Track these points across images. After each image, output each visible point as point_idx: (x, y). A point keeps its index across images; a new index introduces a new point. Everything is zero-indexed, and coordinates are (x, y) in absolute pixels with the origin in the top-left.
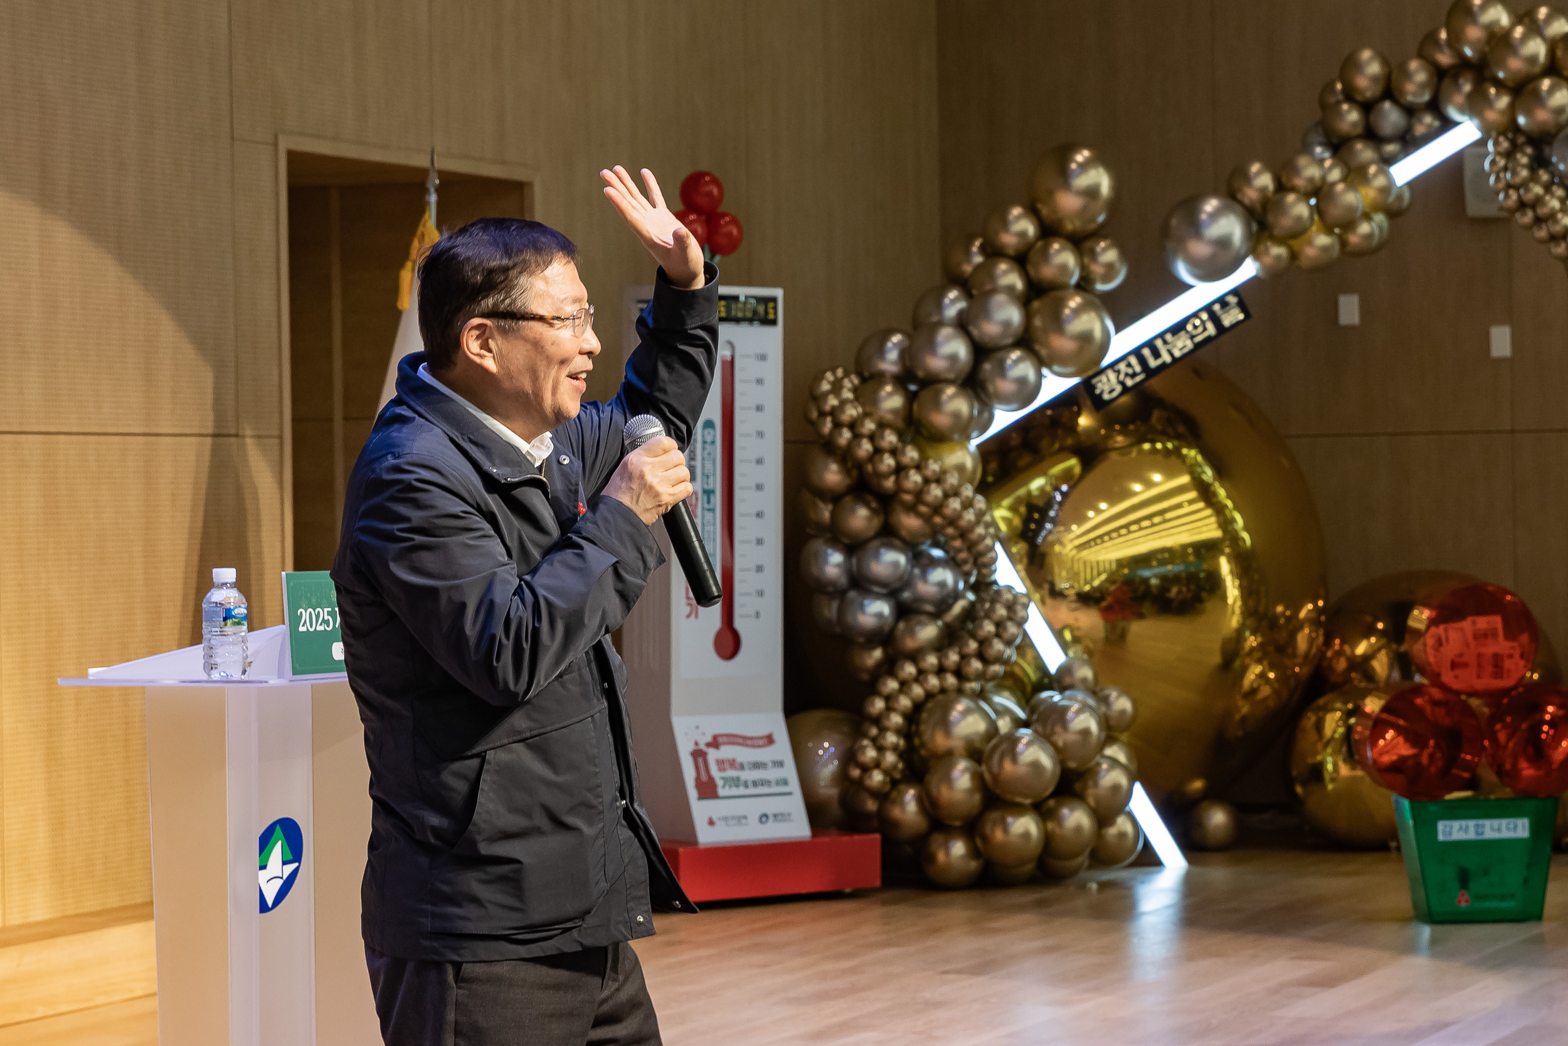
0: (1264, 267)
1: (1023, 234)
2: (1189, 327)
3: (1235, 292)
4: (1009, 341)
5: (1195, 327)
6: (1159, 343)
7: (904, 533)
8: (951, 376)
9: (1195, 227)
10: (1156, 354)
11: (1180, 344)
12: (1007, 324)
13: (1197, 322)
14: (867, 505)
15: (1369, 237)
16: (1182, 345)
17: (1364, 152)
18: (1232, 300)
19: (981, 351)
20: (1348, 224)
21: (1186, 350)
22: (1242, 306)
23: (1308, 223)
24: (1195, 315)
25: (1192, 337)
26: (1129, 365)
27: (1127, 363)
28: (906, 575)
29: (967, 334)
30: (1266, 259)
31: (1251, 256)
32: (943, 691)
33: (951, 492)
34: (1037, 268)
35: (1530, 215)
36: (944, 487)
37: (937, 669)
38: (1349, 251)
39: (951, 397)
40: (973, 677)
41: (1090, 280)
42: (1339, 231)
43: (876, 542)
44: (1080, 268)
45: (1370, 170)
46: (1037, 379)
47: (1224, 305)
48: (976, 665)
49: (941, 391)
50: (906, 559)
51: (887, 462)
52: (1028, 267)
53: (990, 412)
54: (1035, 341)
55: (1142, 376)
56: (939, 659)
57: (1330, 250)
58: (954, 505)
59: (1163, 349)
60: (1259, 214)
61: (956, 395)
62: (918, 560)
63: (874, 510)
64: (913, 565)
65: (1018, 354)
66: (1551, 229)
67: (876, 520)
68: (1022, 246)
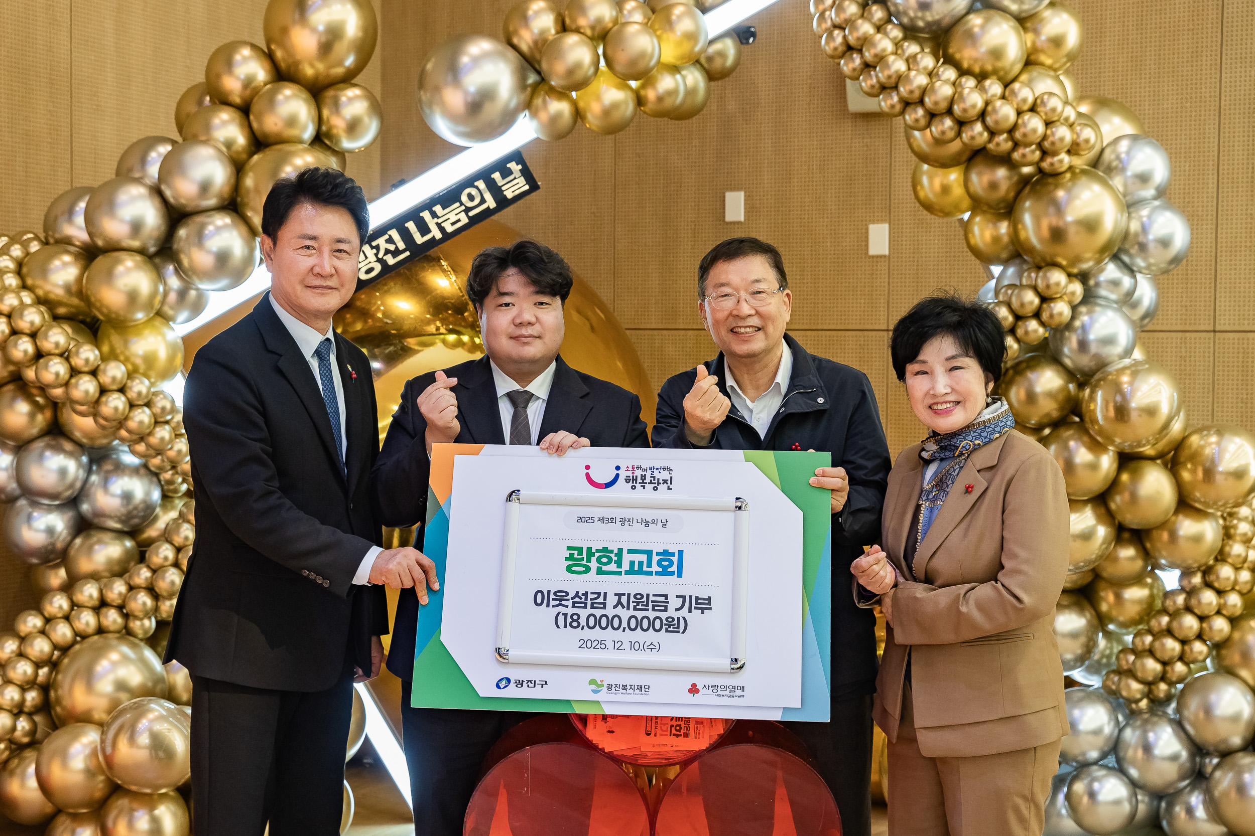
1: (250, 80)
2: (464, 198)
3: (517, 156)
4: (212, 202)
5: (471, 198)
6: (426, 215)
7: (78, 435)
8: (136, 244)
9: (454, 71)
10: (424, 229)
11: (453, 218)
14: (29, 398)
15: (673, 93)
16: (455, 219)
18: (513, 166)
19: (176, 216)
20: (646, 76)
21: (459, 225)
22: (526, 173)
23: (592, 70)
24: (469, 182)
25: (467, 210)
26: (390, 241)
27: (387, 237)
28: (78, 485)
29: (157, 191)
30: (544, 116)
31: (527, 112)
32: (101, 630)
33: (115, 387)
34: (259, 118)
35: (857, 61)
36: (101, 381)
37: (96, 603)
38: (649, 107)
39: (128, 270)
40: (141, 615)
41: (329, 135)
42: (634, 84)
43: (39, 444)
44: (316, 120)
45: (678, 11)
46: (246, 251)
47: (506, 173)
48: (143, 599)
49: (118, 261)
50: (80, 465)
51: (24, 347)
52: (251, 117)
53: (197, 289)
54: (245, 205)
55: (408, 253)
56: (101, 591)
57: (623, 108)
58: (115, 403)
59: (431, 223)
60: (539, 63)
61: (137, 267)
62: (100, 466)
63: (37, 407)
64: (89, 472)
65: (223, 220)
66: (881, 75)
67: (40, 418)
68: (248, 92)
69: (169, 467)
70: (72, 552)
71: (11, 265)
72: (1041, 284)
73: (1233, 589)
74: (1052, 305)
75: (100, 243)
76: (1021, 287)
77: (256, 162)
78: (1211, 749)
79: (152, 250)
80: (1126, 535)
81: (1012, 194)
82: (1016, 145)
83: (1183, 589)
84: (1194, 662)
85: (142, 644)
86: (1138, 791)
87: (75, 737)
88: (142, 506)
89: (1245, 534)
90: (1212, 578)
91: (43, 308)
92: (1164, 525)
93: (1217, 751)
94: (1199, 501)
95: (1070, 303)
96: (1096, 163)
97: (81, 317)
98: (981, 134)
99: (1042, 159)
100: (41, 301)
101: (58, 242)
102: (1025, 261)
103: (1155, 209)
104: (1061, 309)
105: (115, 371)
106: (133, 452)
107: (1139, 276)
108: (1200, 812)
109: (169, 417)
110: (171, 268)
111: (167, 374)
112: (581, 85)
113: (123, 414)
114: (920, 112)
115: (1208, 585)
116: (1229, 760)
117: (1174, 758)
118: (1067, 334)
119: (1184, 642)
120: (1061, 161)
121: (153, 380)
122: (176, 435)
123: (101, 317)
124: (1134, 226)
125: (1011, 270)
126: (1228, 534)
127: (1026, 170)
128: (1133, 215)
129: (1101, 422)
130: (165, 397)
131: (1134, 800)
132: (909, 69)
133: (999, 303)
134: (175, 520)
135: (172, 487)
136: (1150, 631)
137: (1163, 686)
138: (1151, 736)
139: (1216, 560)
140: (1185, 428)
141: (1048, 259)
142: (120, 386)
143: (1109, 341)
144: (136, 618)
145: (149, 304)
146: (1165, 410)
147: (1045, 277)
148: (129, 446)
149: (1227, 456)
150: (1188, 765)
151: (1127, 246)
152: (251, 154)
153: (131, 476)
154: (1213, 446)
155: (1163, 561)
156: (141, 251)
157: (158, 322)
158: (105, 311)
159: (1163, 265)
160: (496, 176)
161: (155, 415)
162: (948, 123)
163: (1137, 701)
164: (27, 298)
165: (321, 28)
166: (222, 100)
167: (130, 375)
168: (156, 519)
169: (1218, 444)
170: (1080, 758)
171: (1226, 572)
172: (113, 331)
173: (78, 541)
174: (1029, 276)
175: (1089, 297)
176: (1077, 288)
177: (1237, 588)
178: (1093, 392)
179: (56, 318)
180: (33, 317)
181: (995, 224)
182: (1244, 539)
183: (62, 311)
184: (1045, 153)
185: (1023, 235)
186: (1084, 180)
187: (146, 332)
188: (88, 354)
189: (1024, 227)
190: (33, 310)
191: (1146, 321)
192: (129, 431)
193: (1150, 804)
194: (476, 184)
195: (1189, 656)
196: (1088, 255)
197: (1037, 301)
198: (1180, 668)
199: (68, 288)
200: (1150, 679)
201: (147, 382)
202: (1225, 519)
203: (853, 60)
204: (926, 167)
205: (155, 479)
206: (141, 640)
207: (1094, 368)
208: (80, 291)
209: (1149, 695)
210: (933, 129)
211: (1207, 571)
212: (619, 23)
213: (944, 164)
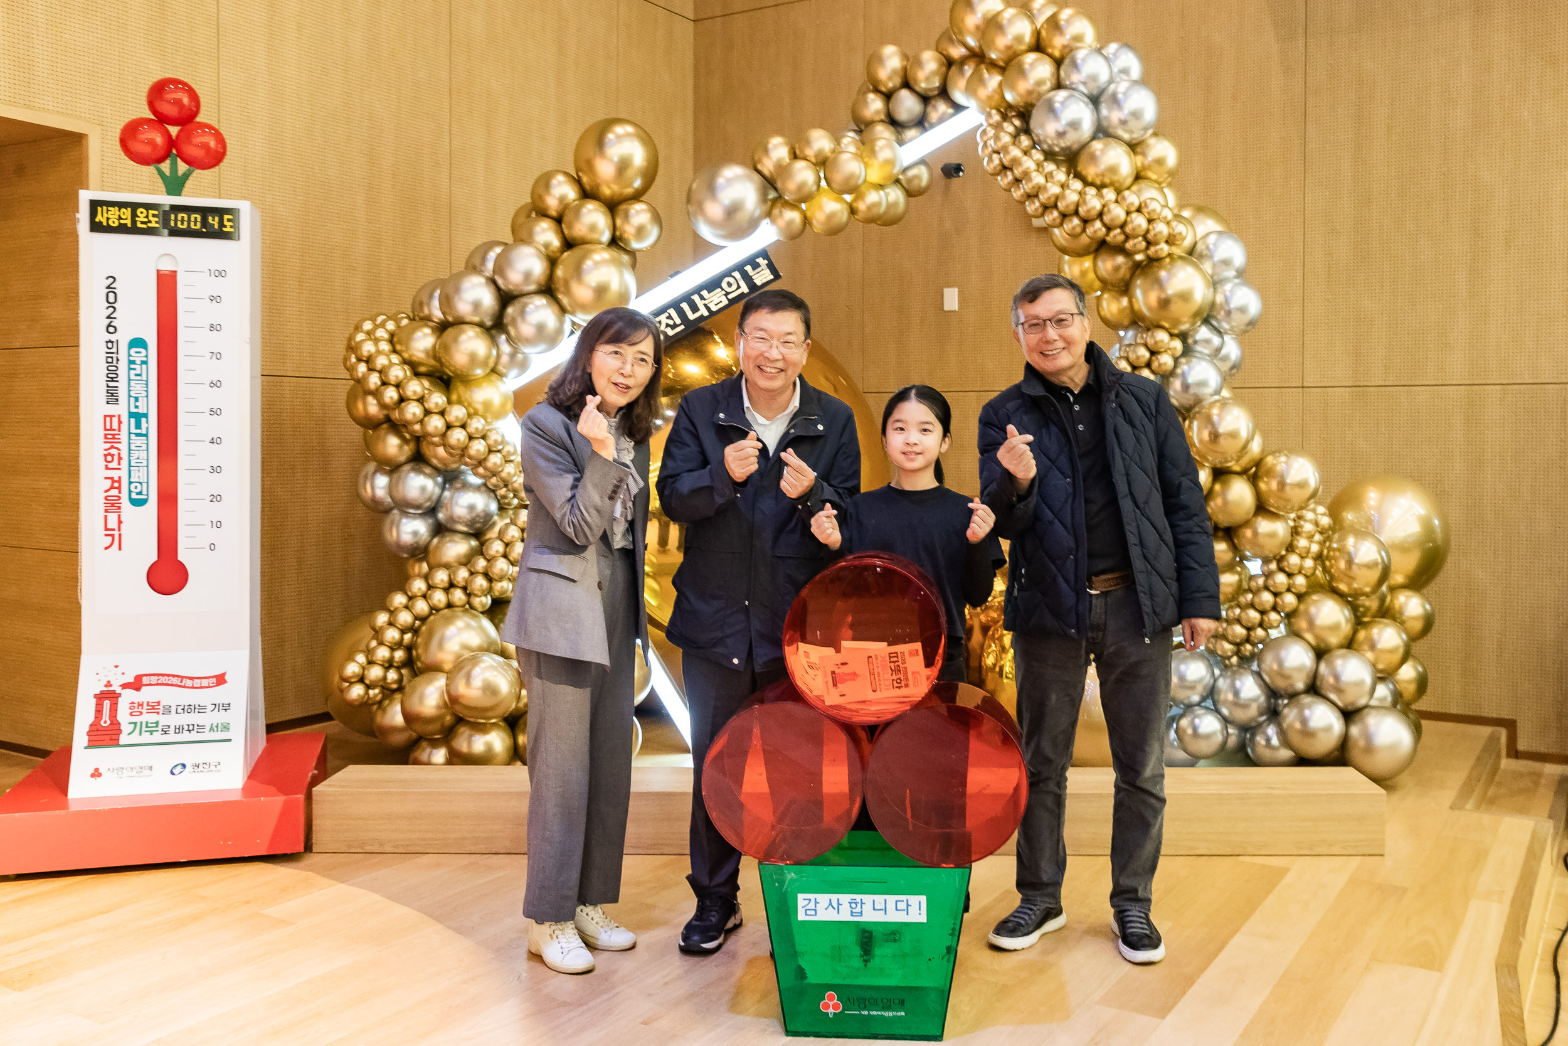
0: (780, 229)
1: (562, 199)
2: (724, 285)
3: (763, 253)
4: (532, 287)
5: (729, 285)
6: (696, 298)
7: (435, 461)
8: (476, 319)
9: (711, 189)
10: (695, 308)
12: (527, 276)
13: (731, 280)
14: (398, 433)
15: (877, 204)
16: (716, 300)
17: (883, 132)
18: (760, 260)
19: (506, 298)
20: (856, 191)
21: (721, 305)
22: (771, 266)
23: (814, 188)
24: (728, 273)
25: (727, 294)
26: (669, 316)
27: (666, 315)
28: (435, 497)
29: (493, 281)
30: (781, 222)
31: (767, 220)
32: (450, 605)
33: (458, 424)
34: (570, 227)
35: (1010, 177)
36: (448, 419)
37: (446, 585)
38: (859, 216)
39: (470, 338)
40: (479, 593)
41: (621, 239)
42: (848, 198)
43: (407, 468)
44: (611, 228)
45: (880, 144)
46: (558, 324)
47: (756, 266)
48: (480, 582)
49: (462, 332)
50: (436, 483)
51: (391, 394)
52: (563, 226)
53: (523, 353)
54: (557, 290)
55: (682, 327)
56: (450, 576)
57: (840, 214)
58: (458, 436)
59: (700, 304)
60: (775, 182)
61: (477, 336)
62: (451, 485)
63: (405, 441)
64: (443, 489)
65: (540, 301)
66: (1026, 187)
67: (406, 448)
68: (562, 206)
69: (502, 485)
70: (431, 547)
71: (386, 336)
72: (1150, 341)
73: (1300, 572)
74: (1159, 357)
75: (450, 319)
76: (1137, 344)
77: (566, 258)
78: (1283, 692)
79: (489, 323)
80: (1220, 534)
81: (1128, 276)
82: (1127, 237)
83: (1264, 574)
84: (1271, 627)
85: (481, 615)
86: (1229, 725)
87: (430, 682)
88: (482, 514)
89: (1310, 532)
90: (1285, 564)
91: (406, 367)
92: (1247, 523)
93: (1287, 694)
94: (1274, 507)
95: (1173, 356)
96: (1191, 252)
97: (437, 374)
98: (1100, 229)
99: (1147, 248)
100: (405, 362)
101: (421, 319)
102: (1140, 327)
103: (1236, 284)
104: (1166, 360)
105: (457, 413)
106: (476, 474)
107: (1226, 338)
108: (1275, 741)
109: (500, 447)
110: (503, 337)
111: (500, 415)
112: (807, 198)
113: (464, 443)
114: (1056, 214)
115: (1281, 570)
116: (1294, 700)
117: (1255, 700)
118: (1171, 379)
119: (1263, 613)
120: (1162, 249)
121: (489, 420)
122: (506, 461)
123: (451, 374)
124: (1219, 299)
125: (1130, 333)
126: (1295, 532)
127: (1139, 257)
128: (1219, 290)
129: (1197, 445)
130: (497, 433)
131: (1225, 732)
132: (1047, 181)
133: (1121, 357)
134: (507, 524)
135: (506, 501)
136: (1239, 606)
137: (1248, 647)
138: (1238, 683)
139: (1287, 550)
140: (1263, 451)
141: (1155, 323)
142: (462, 423)
143: (1203, 384)
144: (476, 596)
145: (485, 363)
146: (1244, 434)
147: (1153, 336)
148: (472, 469)
149: (1292, 472)
150: (1265, 705)
151: (1215, 313)
152: (563, 252)
153: (474, 492)
154: (1283, 465)
155: (1248, 554)
156: (480, 325)
157: (494, 377)
158: (452, 368)
159: (1242, 327)
160: (748, 268)
161: (489, 447)
162: (1076, 221)
163: (1229, 658)
164: (395, 359)
165: (616, 159)
166: (543, 214)
167: (470, 416)
168: (494, 524)
169: (1286, 463)
170: (1186, 701)
171: (1294, 560)
172: (459, 384)
173: (436, 540)
174: (1142, 337)
175: (1187, 351)
176: (1177, 345)
177: (1303, 572)
178: (1191, 423)
179: (417, 374)
180: (397, 373)
181: (1118, 300)
182: (1308, 535)
183: (422, 369)
184: (1149, 244)
185: (1136, 306)
186: (1179, 263)
187: (484, 384)
188: (437, 399)
189: (1137, 300)
190: (399, 367)
191: (1234, 371)
192: (470, 457)
193: (1239, 736)
194: (733, 274)
195: (1266, 624)
196: (1185, 319)
197: (1147, 355)
198: (1260, 632)
199: (426, 352)
200: (1238, 640)
201: (483, 421)
202: (1294, 520)
203: (1006, 175)
204: (1067, 257)
205: (492, 495)
206: (482, 613)
207: (1191, 402)
208: (434, 354)
209: (1238, 653)
210: (1065, 226)
211: (1280, 560)
212: (836, 152)
213: (1079, 254)
